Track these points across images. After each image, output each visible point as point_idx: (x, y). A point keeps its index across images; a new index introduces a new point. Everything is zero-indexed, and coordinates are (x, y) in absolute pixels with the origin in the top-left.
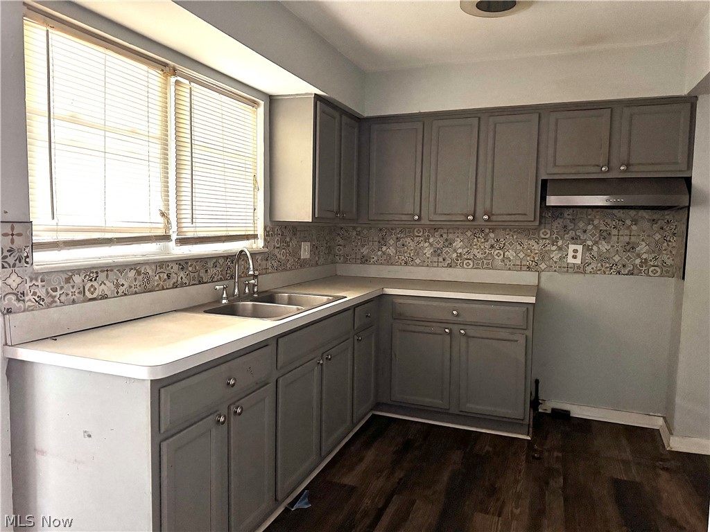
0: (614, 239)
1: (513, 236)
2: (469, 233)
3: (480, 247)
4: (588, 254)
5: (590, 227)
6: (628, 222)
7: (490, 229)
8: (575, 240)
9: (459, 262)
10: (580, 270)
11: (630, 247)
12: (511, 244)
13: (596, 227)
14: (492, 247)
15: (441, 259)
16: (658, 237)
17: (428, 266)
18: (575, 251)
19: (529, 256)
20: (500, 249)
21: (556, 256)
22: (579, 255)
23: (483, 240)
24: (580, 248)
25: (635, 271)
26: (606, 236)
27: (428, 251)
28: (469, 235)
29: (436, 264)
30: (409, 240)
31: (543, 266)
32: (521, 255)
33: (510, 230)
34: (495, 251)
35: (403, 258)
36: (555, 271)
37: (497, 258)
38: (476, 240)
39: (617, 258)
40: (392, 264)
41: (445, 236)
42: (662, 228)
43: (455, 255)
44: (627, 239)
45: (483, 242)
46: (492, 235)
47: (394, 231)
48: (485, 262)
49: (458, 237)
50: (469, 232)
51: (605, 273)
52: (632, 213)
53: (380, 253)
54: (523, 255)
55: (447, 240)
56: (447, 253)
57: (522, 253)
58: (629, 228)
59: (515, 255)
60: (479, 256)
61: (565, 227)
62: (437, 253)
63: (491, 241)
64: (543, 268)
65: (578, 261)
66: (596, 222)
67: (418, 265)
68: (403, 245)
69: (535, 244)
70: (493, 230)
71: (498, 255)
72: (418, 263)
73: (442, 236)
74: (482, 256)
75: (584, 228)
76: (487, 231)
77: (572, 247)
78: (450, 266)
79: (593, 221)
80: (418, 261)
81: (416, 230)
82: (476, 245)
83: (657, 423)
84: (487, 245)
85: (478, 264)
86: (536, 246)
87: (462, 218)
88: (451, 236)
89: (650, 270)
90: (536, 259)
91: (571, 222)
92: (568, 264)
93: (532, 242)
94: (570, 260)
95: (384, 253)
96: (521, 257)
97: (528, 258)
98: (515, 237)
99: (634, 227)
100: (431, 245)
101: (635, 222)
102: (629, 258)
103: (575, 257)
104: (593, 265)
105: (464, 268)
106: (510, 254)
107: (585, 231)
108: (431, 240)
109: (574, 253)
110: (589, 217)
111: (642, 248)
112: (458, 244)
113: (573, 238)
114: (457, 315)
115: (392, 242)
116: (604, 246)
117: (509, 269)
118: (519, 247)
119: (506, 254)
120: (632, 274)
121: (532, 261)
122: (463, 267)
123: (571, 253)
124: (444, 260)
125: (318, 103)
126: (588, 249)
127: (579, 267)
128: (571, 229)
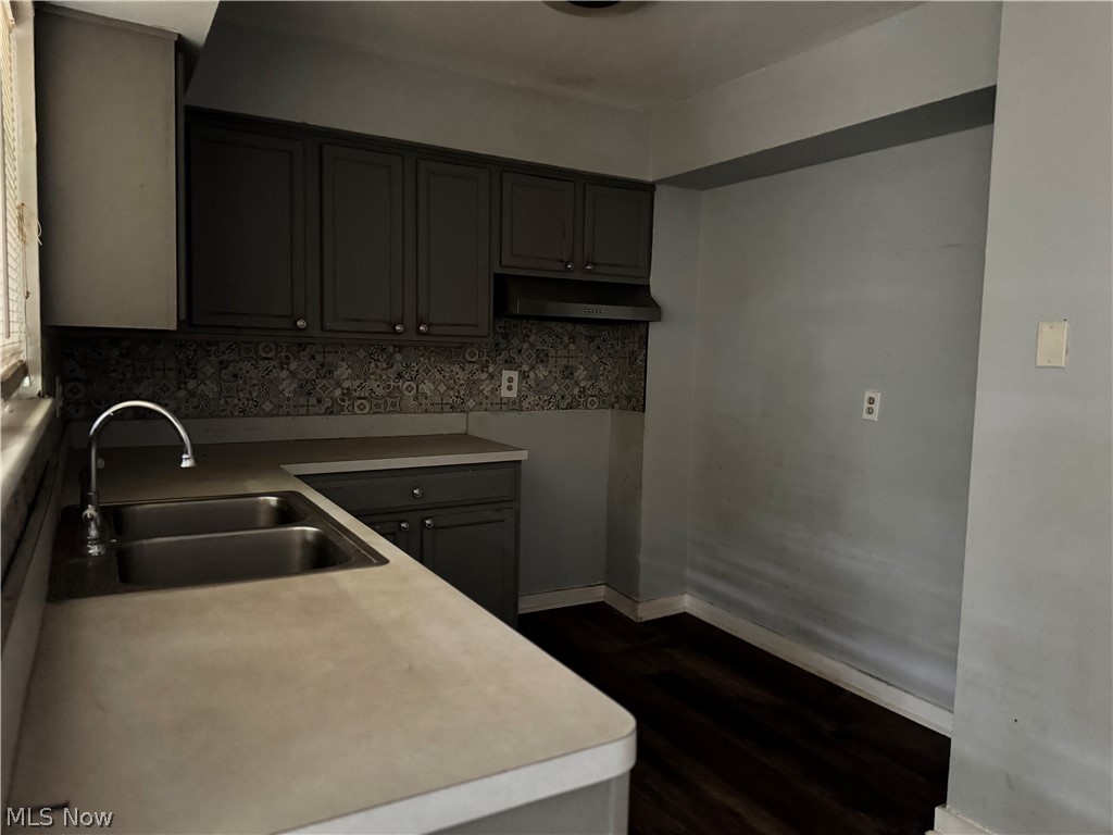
0: (552, 361)
1: (429, 359)
2: (362, 354)
3: (381, 376)
4: (524, 384)
5: (526, 345)
6: (566, 339)
7: (395, 347)
8: (510, 364)
9: (346, 404)
10: (515, 406)
11: (568, 372)
12: (427, 371)
13: (532, 345)
14: (400, 376)
15: (313, 401)
16: (595, 358)
17: (288, 414)
18: (510, 380)
19: (452, 389)
20: (412, 380)
21: (486, 388)
22: (515, 384)
23: (385, 366)
24: (515, 375)
25: (574, 404)
26: (542, 358)
27: (288, 388)
28: (361, 357)
29: (303, 410)
30: (246, 366)
31: (471, 403)
32: (442, 388)
33: (425, 348)
34: (404, 383)
35: (236, 401)
36: (486, 410)
37: (406, 393)
38: (373, 365)
39: (555, 388)
40: (211, 416)
41: (319, 358)
42: (598, 348)
43: (338, 392)
44: (564, 362)
45: (384, 369)
46: (399, 357)
47: (214, 348)
48: (389, 401)
49: (343, 359)
50: (361, 350)
51: (543, 408)
52: (570, 327)
53: (182, 394)
54: (445, 388)
55: (323, 365)
56: (324, 388)
57: (442, 385)
58: (566, 347)
59: (433, 388)
60: (380, 391)
61: (497, 344)
62: (305, 389)
63: (398, 367)
64: (471, 406)
65: (513, 394)
66: (532, 339)
67: (269, 415)
68: (235, 376)
69: (459, 371)
70: (399, 348)
71: (409, 389)
72: (268, 410)
73: (313, 357)
74: (384, 392)
75: (520, 348)
76: (391, 349)
77: (506, 374)
78: (330, 412)
79: (528, 337)
80: (268, 407)
81: (261, 347)
82: (373, 373)
83: (599, 594)
84: (392, 373)
85: (378, 406)
86: (461, 375)
87: (384, 328)
88: (329, 358)
89: (589, 401)
90: (462, 393)
91: (503, 338)
92: (501, 399)
93: (456, 368)
94: (505, 393)
95: (192, 394)
96: (442, 391)
97: (452, 393)
98: (432, 359)
99: (572, 346)
100: (293, 374)
101: (573, 339)
102: (567, 387)
103: (510, 388)
104: (530, 399)
105: (356, 414)
106: (427, 387)
107: (520, 352)
108: (293, 366)
109: (509, 384)
110: (524, 331)
111: (580, 373)
112: (343, 371)
113: (506, 362)
114: (423, 495)
115: (209, 370)
116: (542, 372)
117: (426, 411)
118: (438, 376)
119: (420, 387)
120: (571, 408)
121: (457, 397)
122: (354, 413)
123: (505, 383)
124: (319, 401)
126: (524, 376)
127: (514, 403)
128: (505, 349)
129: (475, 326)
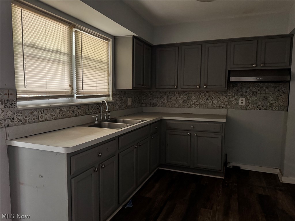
0: (258, 95)
1: (216, 95)
3: (202, 99)
4: (247, 102)
5: (248, 90)
6: (264, 88)
7: (206, 92)
8: (242, 96)
9: (193, 106)
10: (244, 108)
11: (265, 98)
12: (215, 98)
13: (251, 90)
14: (207, 99)
15: (186, 104)
16: (277, 94)
17: (180, 107)
18: (242, 100)
19: (223, 103)
20: (211, 100)
21: (234, 102)
22: (244, 102)
23: (203, 96)
24: (244, 99)
25: (268, 108)
26: (255, 94)
27: (181, 101)
28: (198, 94)
29: (184, 107)
30: (172, 97)
31: (229, 107)
32: (220, 102)
33: (215, 92)
34: (208, 101)
35: (170, 104)
36: (234, 109)
37: (209, 103)
38: (200, 96)
39: (260, 103)
40: (165, 107)
41: (188, 95)
42: (279, 90)
43: (192, 103)
44: (264, 95)
45: (203, 97)
46: (207, 94)
47: (166, 93)
48: (205, 105)
49: (193, 95)
51: (255, 109)
52: (266, 84)
53: (161, 102)
54: (221, 102)
55: (188, 96)
56: (189, 102)
57: (220, 101)
58: (264, 90)
59: (217, 102)
60: (202, 103)
61: (238, 90)
62: (184, 102)
63: (207, 97)
64: (229, 108)
65: (243, 104)
66: (251, 88)
67: (177, 107)
68: (170, 99)
69: (225, 98)
70: (208, 92)
71: (210, 102)
72: (176, 106)
73: (186, 95)
74: (203, 103)
75: (246, 91)
76: (205, 92)
77: (241, 99)
78: (190, 107)
79: (250, 87)
80: (176, 105)
81: (175, 93)
82: (201, 98)
83: (277, 171)
84: (205, 98)
85: (202, 106)
86: (226, 99)
87: (195, 87)
88: (190, 95)
89: (274, 108)
90: (226, 104)
91: (240, 88)
92: (239, 106)
93: (224, 97)
94: (240, 104)
95: (162, 102)
96: (220, 103)
97: (223, 104)
98: (217, 95)
99: (267, 90)
100: (182, 98)
101: (267, 88)
102: (265, 103)
103: (242, 103)
104: (250, 106)
105: (196, 108)
106: (215, 102)
107: (246, 92)
108: (182, 97)
109: (242, 101)
110: (248, 86)
111: (270, 99)
112: (193, 98)
113: (241, 95)
114: (193, 127)
115: (165, 98)
116: (254, 98)
117: (215, 108)
118: (219, 99)
119: (213, 102)
120: (266, 110)
121: (224, 105)
123: (240, 101)
124: (187, 105)
125: (134, 39)
126: (247, 99)
127: (244, 107)
128: (241, 91)
129: (221, 85)
